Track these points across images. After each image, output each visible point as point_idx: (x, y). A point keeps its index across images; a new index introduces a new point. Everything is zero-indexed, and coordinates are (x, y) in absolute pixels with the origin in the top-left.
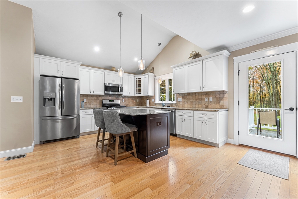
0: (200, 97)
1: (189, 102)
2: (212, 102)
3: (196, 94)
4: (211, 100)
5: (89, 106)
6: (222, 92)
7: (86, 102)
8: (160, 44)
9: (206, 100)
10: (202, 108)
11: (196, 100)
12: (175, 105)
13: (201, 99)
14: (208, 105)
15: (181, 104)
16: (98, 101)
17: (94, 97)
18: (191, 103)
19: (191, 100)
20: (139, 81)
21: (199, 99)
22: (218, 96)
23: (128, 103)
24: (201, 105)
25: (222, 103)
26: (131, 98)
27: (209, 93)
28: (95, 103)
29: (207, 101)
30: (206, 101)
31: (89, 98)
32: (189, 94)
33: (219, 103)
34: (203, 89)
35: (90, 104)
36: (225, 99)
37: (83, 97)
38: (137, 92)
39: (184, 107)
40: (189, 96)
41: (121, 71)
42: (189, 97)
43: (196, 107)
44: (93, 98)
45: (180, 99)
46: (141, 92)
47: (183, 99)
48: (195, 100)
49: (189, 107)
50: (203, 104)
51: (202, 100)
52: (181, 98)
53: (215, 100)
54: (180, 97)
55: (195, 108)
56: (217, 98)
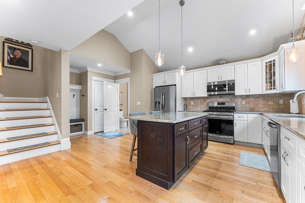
5: (196, 109)
7: (193, 105)
16: (205, 103)
17: (201, 100)
20: (270, 65)
26: (263, 98)
28: (202, 106)
31: (196, 101)
35: (197, 107)
37: (190, 100)
41: (182, 69)
44: (199, 101)
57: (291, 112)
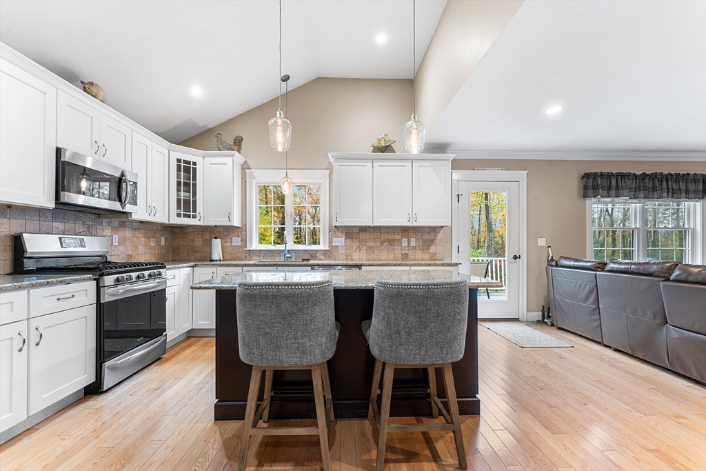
0: (392, 237)
1: (365, 248)
2: (414, 248)
3: (382, 230)
4: (413, 244)
6: (434, 230)
8: (286, 79)
9: (403, 243)
10: (395, 260)
11: (382, 243)
12: (325, 255)
13: (393, 241)
14: (407, 255)
15: (342, 251)
18: (370, 248)
19: (371, 244)
20: (187, 169)
21: (389, 240)
22: (426, 237)
23: (130, 252)
24: (393, 255)
25: (433, 249)
26: (143, 231)
27: (410, 230)
29: (406, 245)
30: (403, 245)
32: (363, 229)
33: (428, 249)
34: (414, 221)
36: (437, 242)
38: (178, 210)
39: (352, 260)
40: (365, 233)
42: (362, 236)
43: (383, 258)
45: (340, 241)
46: (195, 211)
47: (348, 241)
48: (379, 244)
49: (365, 258)
50: (398, 252)
51: (395, 244)
52: (343, 239)
53: (421, 244)
54: (340, 234)
55: (380, 260)
56: (424, 241)
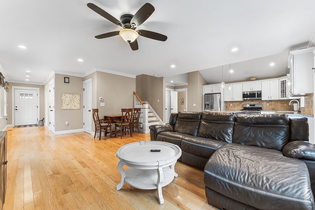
5: (234, 109)
7: (232, 106)
20: (283, 83)
28: (238, 107)
31: (234, 103)
37: (230, 103)
38: (281, 96)
44: (237, 103)
46: (286, 95)
57: (294, 110)
